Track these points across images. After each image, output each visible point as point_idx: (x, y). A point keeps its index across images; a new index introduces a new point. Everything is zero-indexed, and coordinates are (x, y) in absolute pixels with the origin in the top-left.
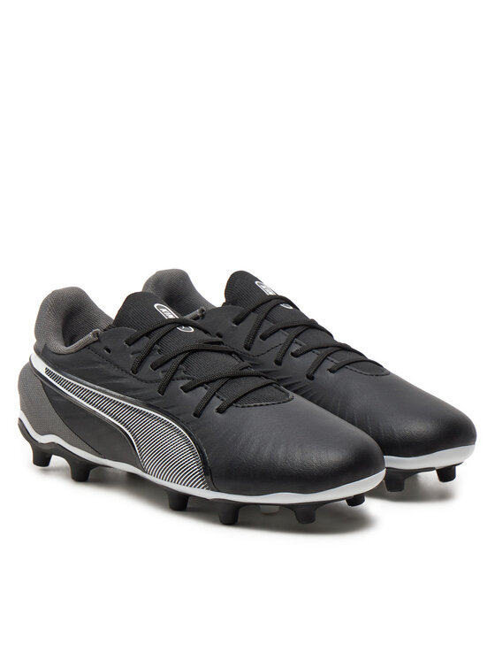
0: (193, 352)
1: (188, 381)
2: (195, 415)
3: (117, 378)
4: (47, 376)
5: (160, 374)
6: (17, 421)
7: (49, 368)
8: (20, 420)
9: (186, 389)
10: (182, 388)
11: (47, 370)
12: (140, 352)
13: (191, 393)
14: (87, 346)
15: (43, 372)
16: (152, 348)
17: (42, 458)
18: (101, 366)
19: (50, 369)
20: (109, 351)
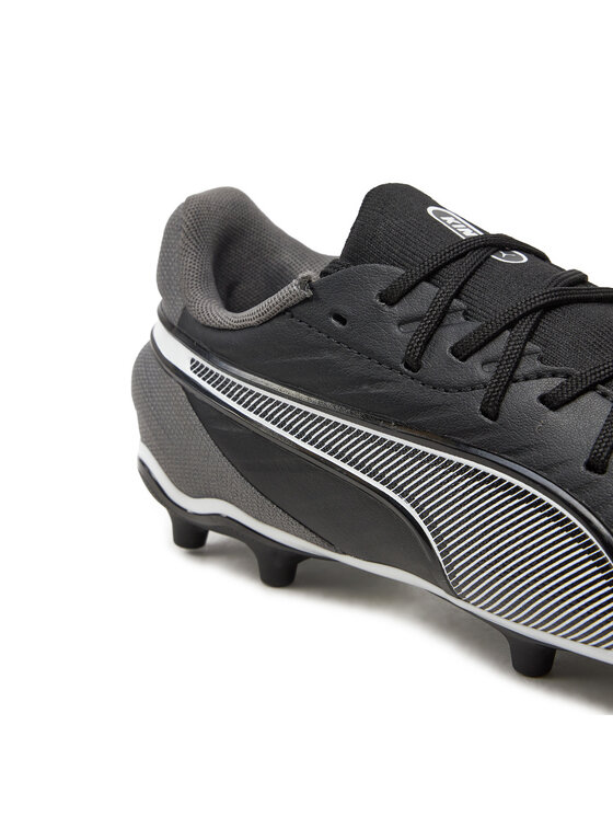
0: (548, 308)
1: (558, 381)
2: (590, 466)
3: (372, 381)
4: (195, 377)
5: (478, 370)
6: (135, 465)
7: (197, 358)
8: (142, 463)
9: (552, 402)
10: (542, 399)
11: (195, 366)
12: (419, 319)
13: (567, 410)
14: (286, 311)
15: (186, 369)
16: (447, 307)
17: (190, 535)
18: (328, 355)
19: (202, 361)
20: (342, 321)
